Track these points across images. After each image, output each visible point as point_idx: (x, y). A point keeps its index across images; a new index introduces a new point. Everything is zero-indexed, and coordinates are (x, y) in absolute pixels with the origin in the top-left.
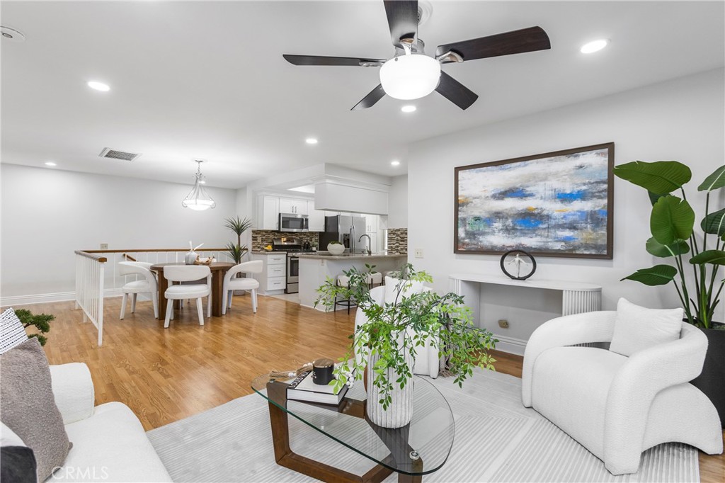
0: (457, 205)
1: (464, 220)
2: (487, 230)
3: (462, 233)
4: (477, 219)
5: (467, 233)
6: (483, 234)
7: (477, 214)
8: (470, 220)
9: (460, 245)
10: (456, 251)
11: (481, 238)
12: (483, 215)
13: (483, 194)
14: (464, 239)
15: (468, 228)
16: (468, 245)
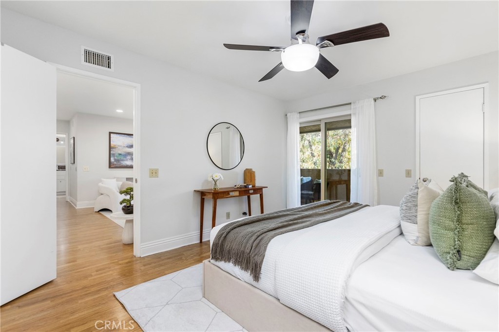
0: (110, 148)
1: (114, 154)
2: (125, 159)
3: (112, 160)
4: (120, 154)
5: (115, 160)
6: (123, 160)
7: (120, 152)
8: (117, 155)
9: (112, 165)
10: (110, 167)
11: (122, 162)
12: (122, 153)
13: (123, 145)
14: (113, 162)
15: (115, 158)
16: (116, 164)
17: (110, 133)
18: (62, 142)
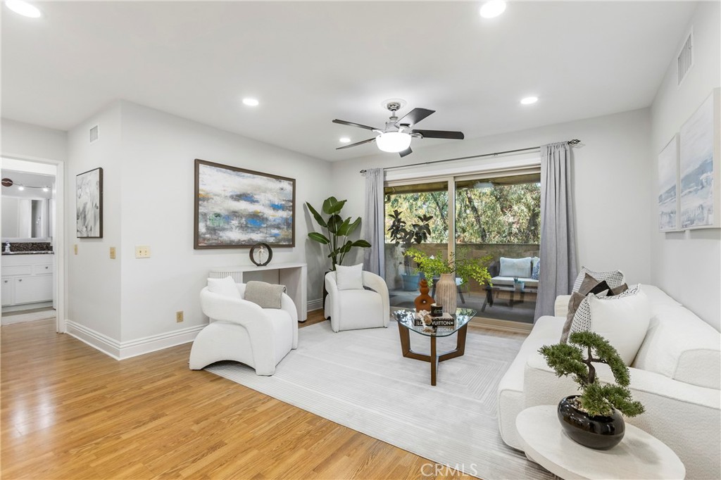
0: (197, 199)
1: (205, 215)
2: (226, 226)
3: (202, 229)
4: (218, 215)
5: (208, 228)
6: (223, 229)
7: (217, 210)
8: (211, 216)
9: (200, 240)
10: (197, 246)
11: (221, 234)
12: (223, 213)
13: (223, 193)
14: (205, 234)
15: (208, 223)
16: (209, 240)
17: (198, 162)
18: (21, 189)
